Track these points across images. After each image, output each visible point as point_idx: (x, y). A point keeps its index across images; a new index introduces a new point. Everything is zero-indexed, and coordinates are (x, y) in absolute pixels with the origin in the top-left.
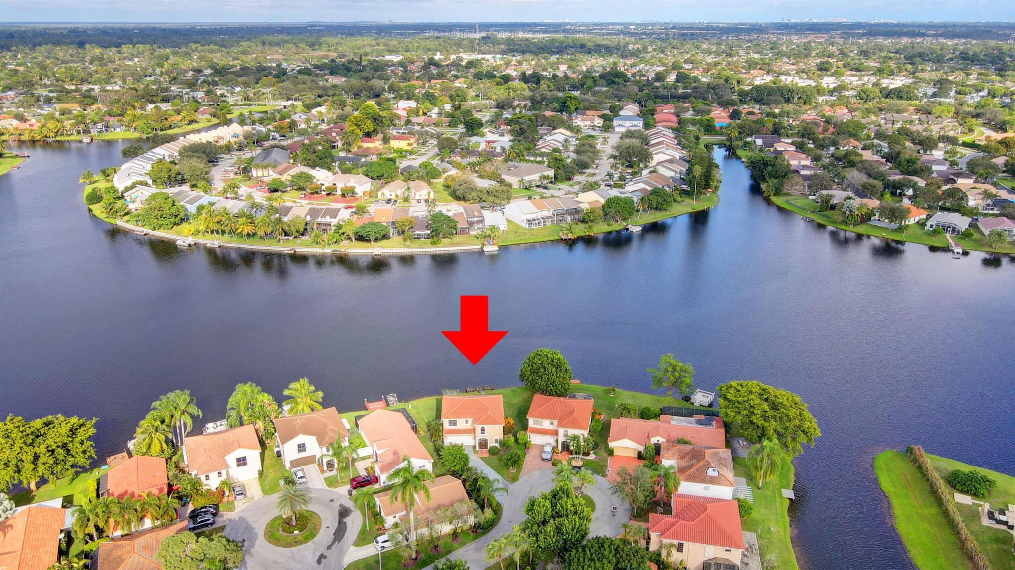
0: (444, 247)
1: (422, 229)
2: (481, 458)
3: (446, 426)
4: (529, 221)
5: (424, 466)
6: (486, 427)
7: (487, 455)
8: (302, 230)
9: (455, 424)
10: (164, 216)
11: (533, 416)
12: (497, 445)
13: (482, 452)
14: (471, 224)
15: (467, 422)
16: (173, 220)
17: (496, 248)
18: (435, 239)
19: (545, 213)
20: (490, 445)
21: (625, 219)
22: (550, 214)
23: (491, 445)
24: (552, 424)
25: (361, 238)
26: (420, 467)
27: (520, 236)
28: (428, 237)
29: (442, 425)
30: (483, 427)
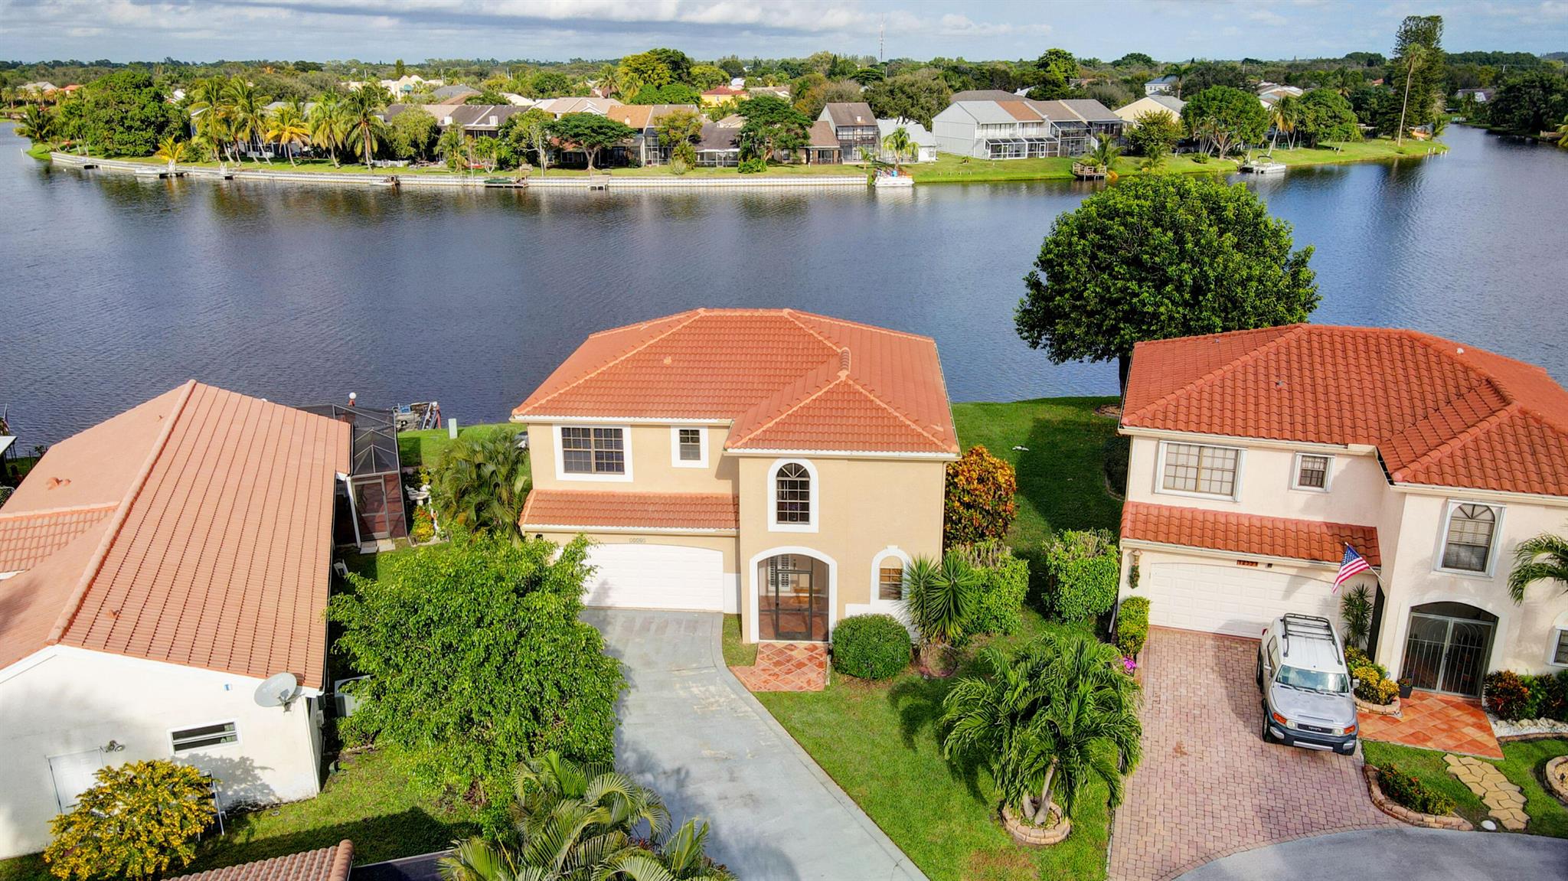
0: (770, 181)
1: (721, 146)
2: (771, 701)
3: (550, 469)
4: (991, 141)
5: (216, 733)
6: (821, 467)
7: (816, 679)
8: (423, 138)
9: (611, 462)
11: (1164, 420)
12: (896, 611)
13: (782, 660)
14: (846, 148)
15: (690, 437)
17: (908, 181)
18: (751, 161)
19: (1033, 132)
20: (841, 609)
21: (1234, 153)
22: (1044, 132)
23: (855, 610)
24: (1314, 478)
25: (568, 162)
26: (185, 739)
27: (970, 168)
28: (733, 163)
30: (798, 467)
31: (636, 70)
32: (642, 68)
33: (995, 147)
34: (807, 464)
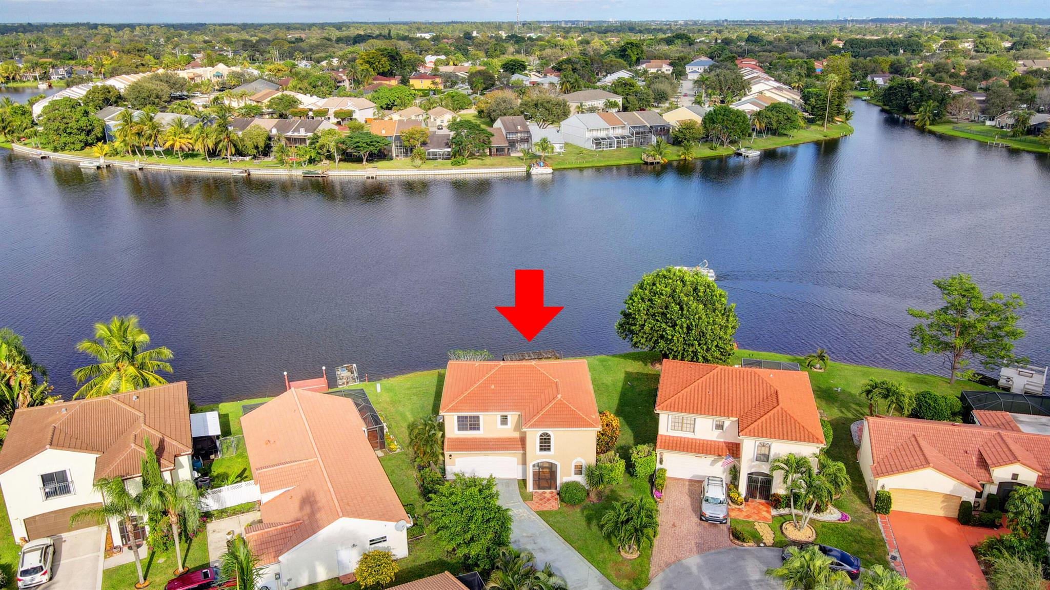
0: (471, 171)
1: (439, 147)
2: (541, 514)
3: (452, 430)
4: (596, 140)
6: (555, 434)
7: (554, 505)
8: (262, 144)
9: (475, 425)
10: (68, 130)
12: (581, 479)
13: (542, 498)
14: (512, 144)
15: (504, 419)
16: (83, 137)
17: (550, 170)
18: (459, 158)
19: (619, 132)
20: (563, 478)
21: (733, 142)
22: (626, 132)
23: (566, 479)
24: (720, 427)
25: (349, 157)
27: (584, 158)
28: (448, 157)
29: (441, 427)
30: (547, 434)
31: (368, 62)
32: (372, 60)
33: (598, 142)
34: (550, 433)
